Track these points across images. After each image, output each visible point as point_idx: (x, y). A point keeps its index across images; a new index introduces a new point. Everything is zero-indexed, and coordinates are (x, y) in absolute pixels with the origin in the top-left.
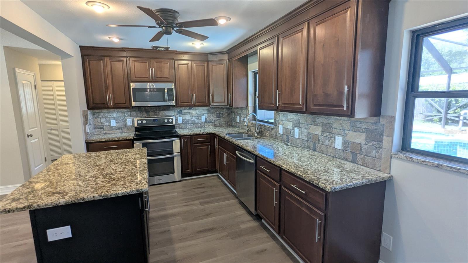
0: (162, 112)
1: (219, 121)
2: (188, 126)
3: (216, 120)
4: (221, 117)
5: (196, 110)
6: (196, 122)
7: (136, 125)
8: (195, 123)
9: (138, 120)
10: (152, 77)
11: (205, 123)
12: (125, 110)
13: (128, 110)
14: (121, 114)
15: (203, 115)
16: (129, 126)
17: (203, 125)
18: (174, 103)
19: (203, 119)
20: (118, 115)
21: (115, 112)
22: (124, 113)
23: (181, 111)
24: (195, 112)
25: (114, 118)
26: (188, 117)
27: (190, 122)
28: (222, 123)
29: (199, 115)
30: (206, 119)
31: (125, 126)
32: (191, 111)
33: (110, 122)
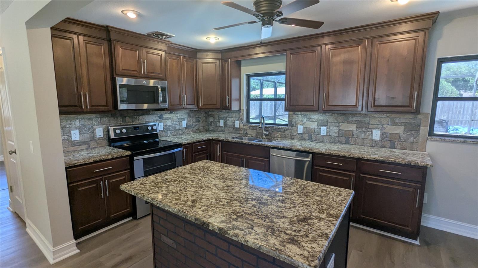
0: (141, 117)
1: (198, 125)
2: (169, 134)
3: (196, 125)
4: (199, 121)
5: (177, 114)
6: (177, 128)
7: (112, 136)
8: (176, 130)
9: (115, 130)
10: (144, 72)
11: (186, 128)
12: (93, 116)
13: (98, 116)
14: (87, 122)
15: (184, 120)
16: (99, 139)
17: (184, 131)
19: (184, 124)
20: (82, 123)
21: (78, 119)
22: (91, 119)
23: (161, 115)
24: (175, 116)
25: (76, 128)
26: (169, 123)
27: (171, 128)
28: (201, 128)
29: (180, 120)
30: (187, 124)
31: (93, 138)
32: (172, 115)
33: (71, 134)
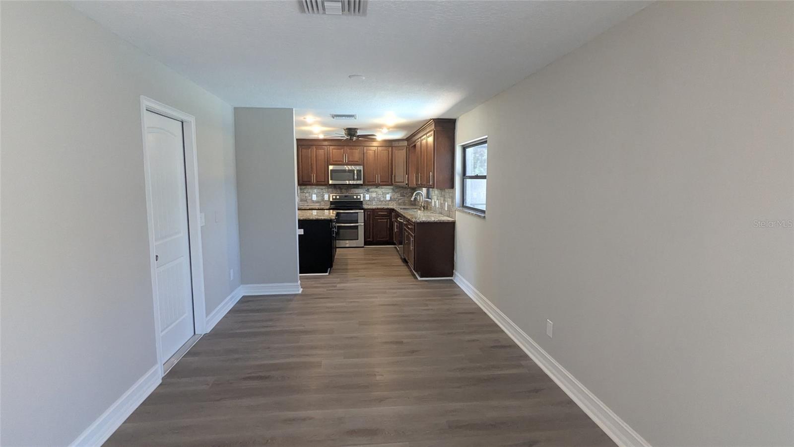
0: (352, 190)
1: (402, 200)
2: (374, 204)
3: (400, 199)
4: (404, 196)
5: (382, 188)
6: (381, 200)
7: (331, 200)
8: (380, 201)
9: (333, 196)
10: (346, 161)
11: (389, 201)
12: (324, 187)
13: (326, 187)
14: (320, 191)
15: (388, 193)
16: (326, 201)
17: (387, 202)
18: (361, 182)
19: (388, 197)
20: (318, 191)
21: (315, 189)
22: (322, 189)
23: (368, 189)
24: (380, 191)
25: (315, 194)
26: (374, 195)
27: (376, 200)
28: (406, 202)
29: (384, 194)
30: (391, 198)
31: (323, 200)
32: (377, 190)
33: (312, 197)
